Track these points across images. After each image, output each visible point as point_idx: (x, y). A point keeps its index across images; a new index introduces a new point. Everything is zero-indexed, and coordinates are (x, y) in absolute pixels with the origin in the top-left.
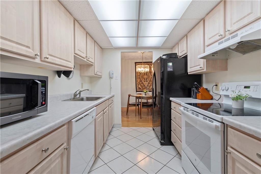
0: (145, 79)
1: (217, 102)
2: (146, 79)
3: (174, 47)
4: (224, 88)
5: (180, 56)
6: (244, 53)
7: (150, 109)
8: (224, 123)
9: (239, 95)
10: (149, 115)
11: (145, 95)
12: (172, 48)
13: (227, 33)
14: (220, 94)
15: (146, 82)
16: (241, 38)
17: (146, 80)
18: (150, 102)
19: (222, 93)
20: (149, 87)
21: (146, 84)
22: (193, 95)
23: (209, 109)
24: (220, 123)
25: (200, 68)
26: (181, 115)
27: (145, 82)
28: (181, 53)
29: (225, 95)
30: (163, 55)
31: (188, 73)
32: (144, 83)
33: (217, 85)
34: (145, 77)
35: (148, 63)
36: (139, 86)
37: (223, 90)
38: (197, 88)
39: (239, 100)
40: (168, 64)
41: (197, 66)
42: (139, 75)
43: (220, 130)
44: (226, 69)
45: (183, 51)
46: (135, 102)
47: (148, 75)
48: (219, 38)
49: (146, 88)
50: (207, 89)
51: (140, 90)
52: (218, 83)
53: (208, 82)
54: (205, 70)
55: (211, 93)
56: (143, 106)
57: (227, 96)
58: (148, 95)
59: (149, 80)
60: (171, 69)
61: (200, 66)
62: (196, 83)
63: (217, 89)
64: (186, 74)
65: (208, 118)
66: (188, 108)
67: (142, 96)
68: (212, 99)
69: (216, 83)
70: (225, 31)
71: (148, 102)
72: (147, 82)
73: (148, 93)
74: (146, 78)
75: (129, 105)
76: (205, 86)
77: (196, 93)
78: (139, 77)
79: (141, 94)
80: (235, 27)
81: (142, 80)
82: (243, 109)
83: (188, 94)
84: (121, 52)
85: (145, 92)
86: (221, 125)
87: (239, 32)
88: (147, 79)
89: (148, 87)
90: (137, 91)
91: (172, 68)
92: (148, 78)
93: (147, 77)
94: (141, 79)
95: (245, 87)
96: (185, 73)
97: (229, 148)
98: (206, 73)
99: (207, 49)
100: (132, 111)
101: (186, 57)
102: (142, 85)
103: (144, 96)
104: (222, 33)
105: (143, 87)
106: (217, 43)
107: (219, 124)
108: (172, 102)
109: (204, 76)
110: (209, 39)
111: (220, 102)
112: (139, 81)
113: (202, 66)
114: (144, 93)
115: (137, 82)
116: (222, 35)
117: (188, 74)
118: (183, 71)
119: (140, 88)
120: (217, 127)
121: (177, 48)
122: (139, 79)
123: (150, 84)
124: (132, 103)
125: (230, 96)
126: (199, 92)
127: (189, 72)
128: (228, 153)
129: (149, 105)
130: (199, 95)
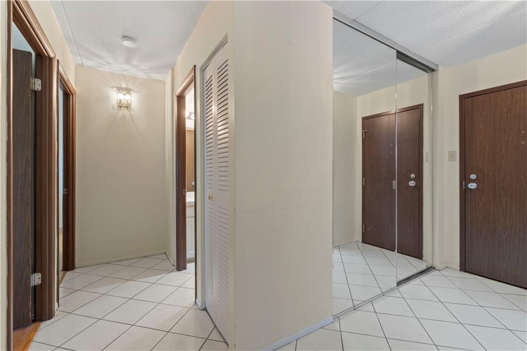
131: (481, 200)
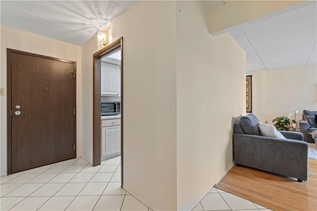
131: (23, 122)
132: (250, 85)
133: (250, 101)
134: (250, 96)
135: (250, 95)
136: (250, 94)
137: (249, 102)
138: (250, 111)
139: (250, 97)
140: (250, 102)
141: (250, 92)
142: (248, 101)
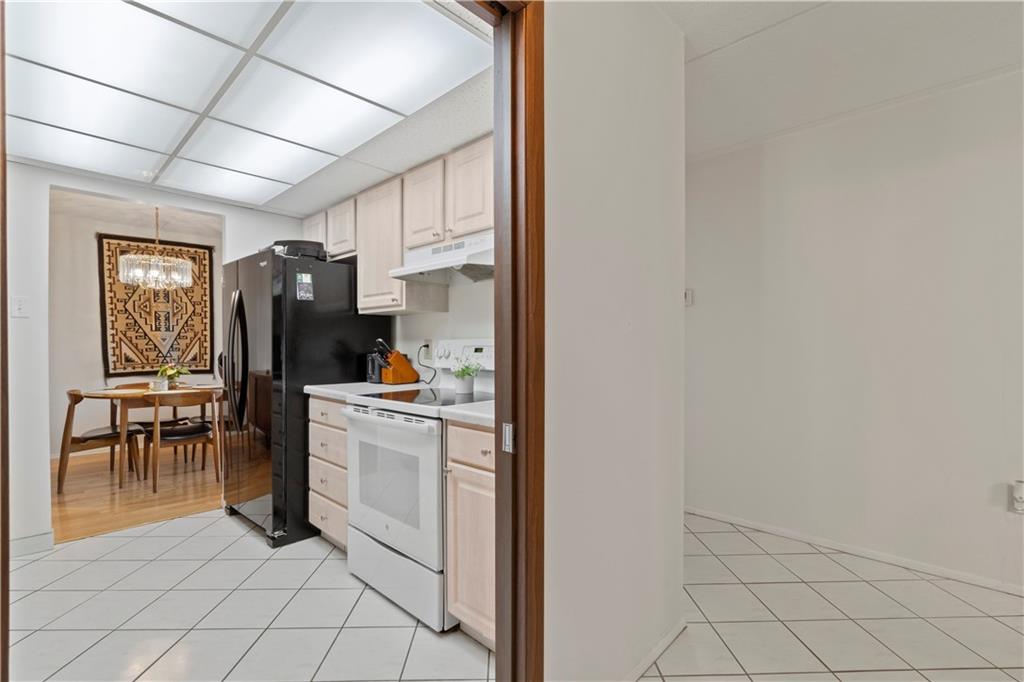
0: (157, 318)
1: (428, 387)
2: (162, 319)
3: (308, 216)
4: (441, 353)
5: (332, 253)
6: (476, 279)
7: (190, 447)
8: (441, 419)
9: (467, 367)
10: (194, 471)
11: (169, 389)
12: (302, 220)
13: (448, 234)
14: (435, 366)
15: (163, 329)
16: (469, 257)
17: (163, 324)
18: (190, 416)
19: (438, 364)
20: (180, 353)
21: (164, 339)
22: (373, 373)
23: (416, 400)
24: (436, 422)
25: (393, 300)
26: (345, 430)
27: (158, 329)
28: (335, 244)
29: (443, 369)
30: (277, 243)
31: (357, 310)
32: (150, 334)
33: (427, 346)
34: (161, 307)
35: (177, 248)
36: (126, 350)
37: (441, 357)
38: (383, 354)
39: (467, 377)
40: (299, 276)
41: (383, 294)
42: (121, 295)
43: (435, 433)
44: (446, 309)
45: (343, 241)
46: (109, 424)
47: (174, 301)
48: (433, 239)
49: (165, 357)
50: (406, 356)
51: (129, 370)
52: (431, 341)
53: (408, 338)
54: (404, 308)
55: (416, 366)
56: (164, 434)
57: (447, 371)
58: (183, 388)
59: (181, 323)
60: (308, 295)
61: (393, 297)
62: (380, 340)
63: (428, 356)
64: (353, 313)
65: (414, 418)
66: (366, 407)
67: (151, 392)
68: (417, 381)
69: (426, 340)
70: (445, 231)
71: (179, 416)
72: (168, 329)
73: (182, 378)
74: (162, 315)
75: (71, 443)
76: (400, 347)
77: (381, 367)
78: (120, 306)
79: (145, 386)
80: (460, 229)
81: (141, 322)
82: (472, 394)
83: (355, 370)
84: (52, 187)
85: (169, 376)
86: (437, 425)
87: (467, 240)
88: (167, 319)
89: (175, 355)
90: (111, 371)
91: (312, 291)
92: (174, 314)
93: (170, 310)
94: (137, 316)
95: (477, 350)
96: (350, 310)
97: (449, 463)
98: (403, 314)
99: (408, 255)
100: (90, 472)
101: (352, 262)
102: (142, 344)
103: (166, 391)
104: (440, 231)
105: (145, 353)
106: (429, 249)
107: (434, 424)
108: (311, 400)
109: (398, 320)
110: (415, 232)
111: (433, 385)
112: (121, 325)
113: (396, 296)
114: (167, 382)
115: (110, 332)
116: (438, 235)
117: (360, 312)
118: (344, 304)
119: (128, 360)
120: (430, 429)
121: (320, 226)
122: (122, 318)
123: (183, 343)
124: (91, 431)
125: (453, 370)
126: (389, 364)
127: (363, 309)
128: (447, 472)
129: (191, 428)
130: (388, 372)
132: (207, 280)
133: (208, 333)
134: (206, 317)
135: (208, 315)
136: (208, 309)
137: (203, 339)
138: (208, 368)
139: (208, 321)
140: (208, 339)
141: (208, 304)
142: (200, 335)
